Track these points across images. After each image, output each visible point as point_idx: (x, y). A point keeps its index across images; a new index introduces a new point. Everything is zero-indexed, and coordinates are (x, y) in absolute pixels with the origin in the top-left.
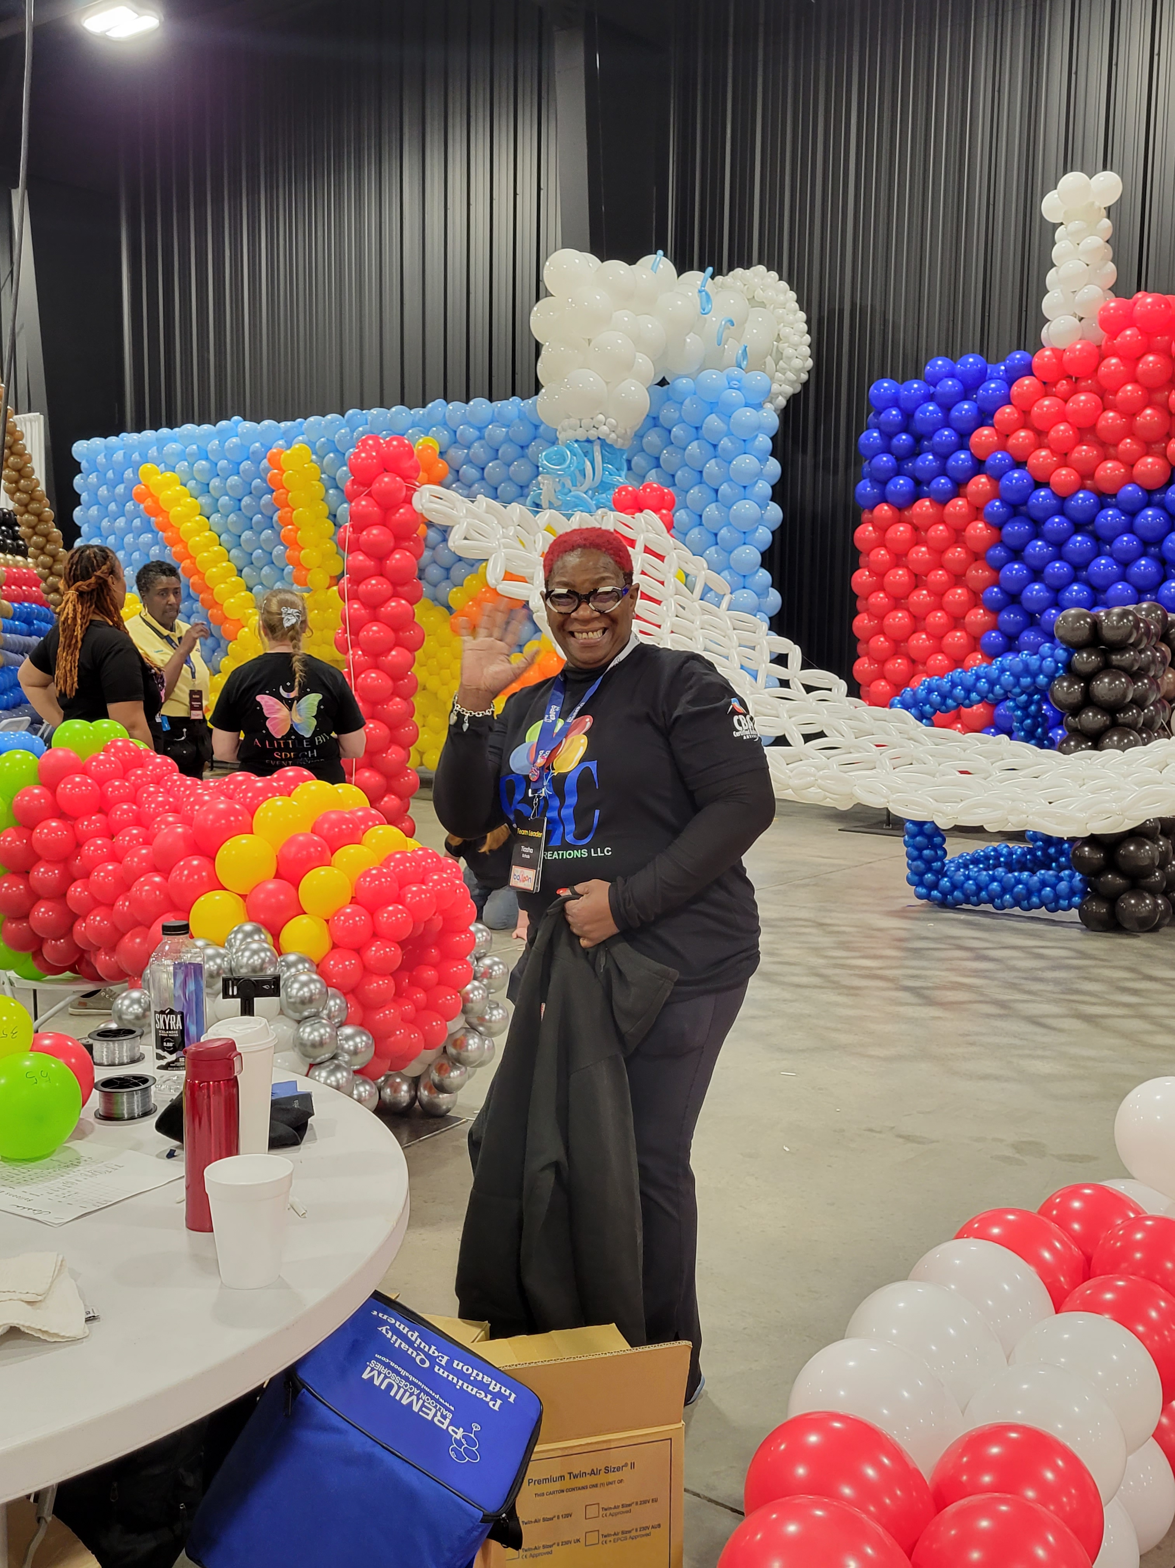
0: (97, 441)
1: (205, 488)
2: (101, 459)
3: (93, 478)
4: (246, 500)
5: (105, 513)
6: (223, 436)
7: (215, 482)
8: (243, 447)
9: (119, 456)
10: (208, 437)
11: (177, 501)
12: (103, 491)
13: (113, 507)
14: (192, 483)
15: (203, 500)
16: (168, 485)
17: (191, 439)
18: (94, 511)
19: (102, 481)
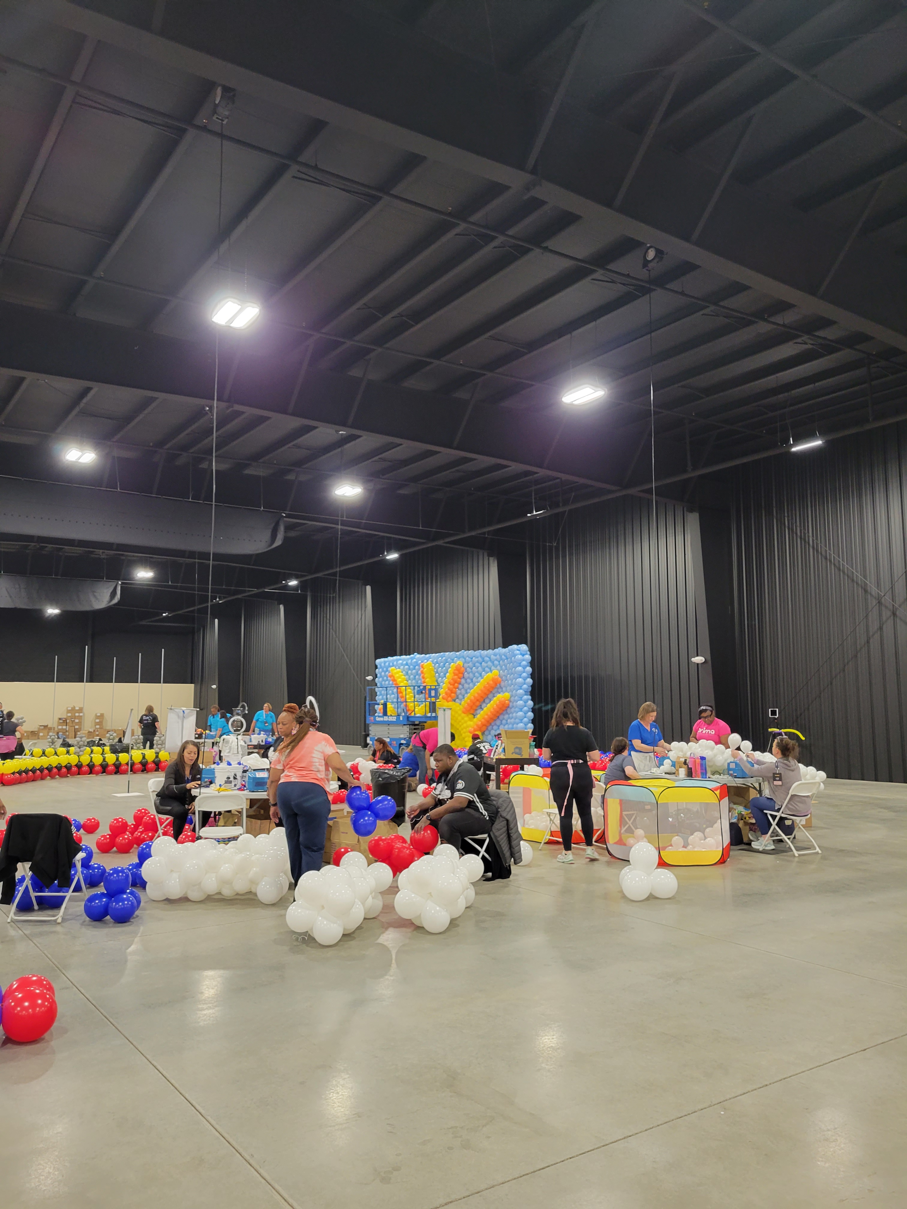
0: (382, 660)
1: (407, 673)
2: (383, 665)
3: (381, 670)
4: (417, 677)
5: (383, 680)
6: (412, 659)
7: (410, 672)
8: (416, 662)
9: (387, 664)
10: (408, 659)
11: (399, 677)
12: (383, 673)
13: (385, 678)
14: (404, 672)
15: (407, 677)
16: (397, 673)
17: (403, 660)
18: (381, 679)
19: (383, 671)
